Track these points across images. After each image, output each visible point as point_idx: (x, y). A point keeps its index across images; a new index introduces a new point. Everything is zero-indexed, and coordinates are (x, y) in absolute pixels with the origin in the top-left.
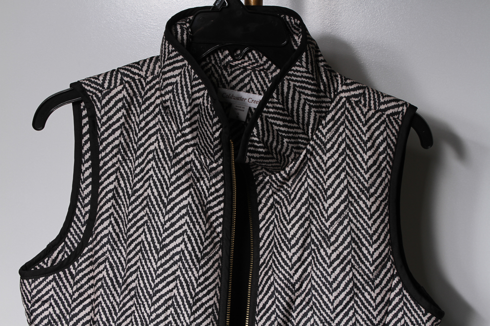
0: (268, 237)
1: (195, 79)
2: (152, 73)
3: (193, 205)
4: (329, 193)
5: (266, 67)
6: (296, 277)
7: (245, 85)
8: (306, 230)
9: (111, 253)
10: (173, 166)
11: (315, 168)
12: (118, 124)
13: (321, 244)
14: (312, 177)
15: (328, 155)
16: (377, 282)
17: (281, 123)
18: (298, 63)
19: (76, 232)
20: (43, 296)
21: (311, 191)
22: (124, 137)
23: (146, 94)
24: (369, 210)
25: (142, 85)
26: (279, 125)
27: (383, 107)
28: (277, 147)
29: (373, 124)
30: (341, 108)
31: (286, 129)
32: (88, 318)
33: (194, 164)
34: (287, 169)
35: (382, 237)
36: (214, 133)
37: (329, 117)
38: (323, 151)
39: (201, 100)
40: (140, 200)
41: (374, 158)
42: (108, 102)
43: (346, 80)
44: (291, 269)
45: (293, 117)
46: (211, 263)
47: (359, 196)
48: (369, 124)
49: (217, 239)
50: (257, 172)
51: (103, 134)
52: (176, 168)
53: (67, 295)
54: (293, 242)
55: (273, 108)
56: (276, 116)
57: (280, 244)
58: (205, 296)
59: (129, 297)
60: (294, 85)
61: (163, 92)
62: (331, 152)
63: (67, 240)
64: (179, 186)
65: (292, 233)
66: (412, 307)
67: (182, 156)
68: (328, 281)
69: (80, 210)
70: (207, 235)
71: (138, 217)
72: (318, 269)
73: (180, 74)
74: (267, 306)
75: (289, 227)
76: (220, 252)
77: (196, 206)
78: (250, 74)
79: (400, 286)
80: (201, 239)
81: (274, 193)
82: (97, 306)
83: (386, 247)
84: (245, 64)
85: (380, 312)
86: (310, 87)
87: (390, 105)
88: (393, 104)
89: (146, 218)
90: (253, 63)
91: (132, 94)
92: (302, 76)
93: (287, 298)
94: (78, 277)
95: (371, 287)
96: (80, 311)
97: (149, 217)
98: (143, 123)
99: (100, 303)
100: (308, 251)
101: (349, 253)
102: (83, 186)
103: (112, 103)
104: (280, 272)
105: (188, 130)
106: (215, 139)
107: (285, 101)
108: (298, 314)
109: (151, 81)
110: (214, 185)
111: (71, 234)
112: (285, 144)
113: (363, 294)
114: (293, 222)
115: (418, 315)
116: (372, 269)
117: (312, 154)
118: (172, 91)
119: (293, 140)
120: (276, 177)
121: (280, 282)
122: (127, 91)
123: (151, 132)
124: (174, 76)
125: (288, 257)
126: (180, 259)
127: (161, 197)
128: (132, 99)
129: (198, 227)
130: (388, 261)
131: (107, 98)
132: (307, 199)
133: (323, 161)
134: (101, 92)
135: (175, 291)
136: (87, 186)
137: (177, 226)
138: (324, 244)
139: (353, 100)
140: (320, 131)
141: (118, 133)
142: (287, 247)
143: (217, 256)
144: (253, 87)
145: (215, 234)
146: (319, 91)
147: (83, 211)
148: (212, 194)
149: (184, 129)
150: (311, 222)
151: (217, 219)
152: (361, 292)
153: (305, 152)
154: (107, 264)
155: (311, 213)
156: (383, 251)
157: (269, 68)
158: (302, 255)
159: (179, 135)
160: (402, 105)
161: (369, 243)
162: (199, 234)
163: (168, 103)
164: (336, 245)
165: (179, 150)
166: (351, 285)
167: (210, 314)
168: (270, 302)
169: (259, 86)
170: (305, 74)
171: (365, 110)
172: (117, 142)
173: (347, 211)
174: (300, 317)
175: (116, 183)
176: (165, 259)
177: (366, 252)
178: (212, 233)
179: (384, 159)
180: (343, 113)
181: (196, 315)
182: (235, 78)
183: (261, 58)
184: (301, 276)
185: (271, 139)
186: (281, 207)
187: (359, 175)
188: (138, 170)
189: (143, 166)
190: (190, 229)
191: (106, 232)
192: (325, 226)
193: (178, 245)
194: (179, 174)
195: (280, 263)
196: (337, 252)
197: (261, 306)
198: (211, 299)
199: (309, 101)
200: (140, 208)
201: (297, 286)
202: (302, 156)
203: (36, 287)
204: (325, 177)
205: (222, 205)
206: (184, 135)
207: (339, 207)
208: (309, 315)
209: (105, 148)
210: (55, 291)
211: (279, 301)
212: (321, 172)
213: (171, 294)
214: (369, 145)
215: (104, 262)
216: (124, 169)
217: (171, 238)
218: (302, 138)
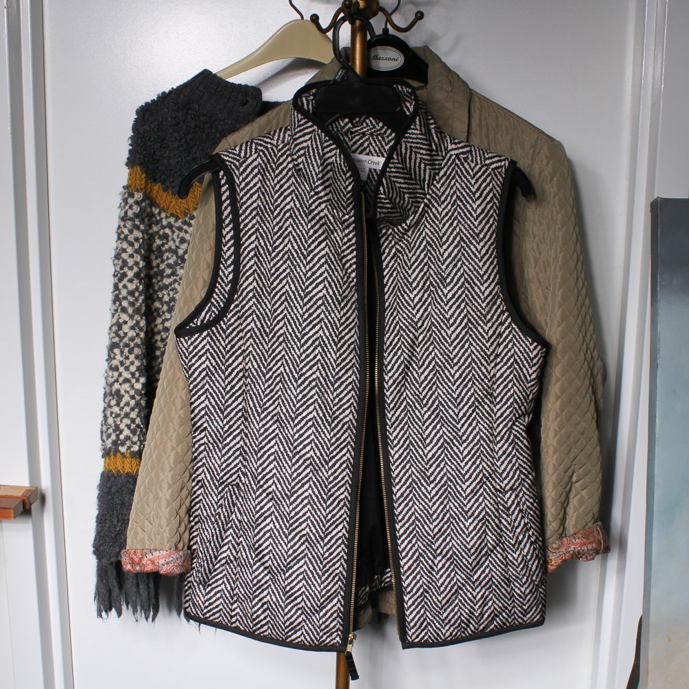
0: (392, 283)
1: (326, 141)
2: (283, 142)
3: (330, 254)
4: (444, 239)
5: (382, 132)
6: (418, 316)
7: (365, 149)
8: (425, 273)
9: (256, 306)
10: (310, 222)
11: (431, 218)
12: (255, 189)
13: (438, 285)
14: (429, 226)
15: (443, 206)
16: (489, 317)
17: (402, 181)
18: (412, 127)
19: (220, 292)
20: (200, 351)
21: (429, 239)
22: (261, 200)
23: (278, 160)
24: (480, 253)
25: (274, 152)
26: (400, 182)
27: (488, 162)
28: (399, 202)
29: (480, 177)
30: (451, 164)
31: (406, 186)
32: (241, 367)
33: (328, 218)
34: (408, 222)
35: (492, 277)
36: (347, 186)
37: (442, 173)
38: (438, 203)
39: (334, 158)
40: (281, 255)
41: (483, 206)
42: (245, 170)
43: (454, 139)
44: (413, 309)
45: (411, 174)
46: (349, 305)
47: (470, 242)
48: (476, 177)
49: (353, 284)
50: (382, 226)
51: (242, 198)
52: (313, 223)
53: (221, 348)
54: (414, 285)
55: (395, 168)
56: (397, 175)
57: (402, 288)
58: (347, 334)
59: (277, 343)
60: (411, 147)
61: (295, 157)
62: (445, 204)
63: (213, 300)
64: (317, 238)
65: (413, 277)
66: (520, 338)
67: (316, 212)
68: (445, 318)
69: (223, 271)
70: (345, 280)
71: (281, 270)
72: (436, 307)
73: (311, 138)
74: (394, 343)
75: (410, 272)
76: (356, 295)
77: (333, 255)
78: (369, 139)
79: (509, 320)
80: (340, 284)
81: (396, 243)
82: (248, 355)
83: (495, 286)
84: (364, 130)
85: (492, 344)
86: (424, 147)
87: (494, 160)
88: (496, 159)
89: (288, 271)
90: (371, 129)
91: (266, 161)
92: (417, 138)
93: (411, 335)
94: (229, 331)
95: (483, 322)
96: (234, 361)
97: (291, 269)
98: (278, 186)
99: (251, 351)
100: (428, 293)
101: (463, 292)
102: (225, 249)
103: (249, 170)
104: (404, 312)
105: (320, 188)
106: (348, 193)
107: (403, 162)
108: (421, 349)
109: (282, 148)
110: (346, 235)
111: (217, 294)
112: (407, 199)
113: (476, 328)
114: (413, 267)
115: (526, 345)
116: (484, 305)
117: (428, 207)
118: (304, 154)
119: (412, 195)
120: (398, 229)
121: (404, 321)
122: (261, 158)
123: (286, 194)
124: (305, 141)
125: (410, 298)
126: (323, 303)
127: (301, 250)
128: (266, 165)
129: (336, 273)
130: (498, 298)
131: (244, 166)
132: (425, 246)
133: (438, 212)
134: (238, 161)
135: (321, 332)
136: (229, 248)
137: (318, 274)
138: (441, 285)
139: (462, 156)
140: (435, 186)
141: (255, 197)
142: (409, 290)
143: (354, 299)
144: (372, 150)
145: (351, 279)
146: (431, 150)
147: (227, 272)
148: (345, 244)
149: (317, 187)
150: (430, 267)
151: (351, 266)
152: (475, 326)
153: (423, 205)
154: (254, 316)
155: (429, 258)
156: (493, 289)
157: (385, 133)
158: (423, 296)
159: (312, 193)
160: (504, 160)
161: (480, 282)
162: (338, 280)
163: (301, 166)
164: (451, 286)
165: (313, 207)
166: (466, 320)
167: (352, 350)
168: (396, 339)
169: (377, 149)
170: (419, 136)
171: (473, 165)
172: (255, 205)
173: (460, 254)
174: (423, 351)
175: (256, 242)
176: (310, 304)
177: (478, 291)
178: (348, 278)
179: (492, 207)
180: (453, 169)
181: (341, 351)
182: (355, 143)
183: (378, 124)
184: (422, 315)
185: (395, 195)
186: (403, 255)
187: (469, 223)
188: (277, 228)
189: (280, 224)
190: (330, 276)
191: (251, 287)
192: (441, 269)
193: (320, 291)
194: (316, 228)
195: (403, 305)
196: (453, 292)
197: (388, 343)
198: (352, 336)
199: (424, 159)
200: (281, 262)
201: (419, 324)
202: (420, 209)
203: (192, 343)
204: (440, 226)
205: (355, 253)
206: (317, 193)
207: (452, 251)
208: (431, 349)
209: (244, 212)
210: (210, 345)
211: (404, 338)
212: (437, 222)
213: (318, 335)
214: (477, 195)
215: (251, 314)
216: (263, 229)
217: (313, 285)
218: (420, 193)
